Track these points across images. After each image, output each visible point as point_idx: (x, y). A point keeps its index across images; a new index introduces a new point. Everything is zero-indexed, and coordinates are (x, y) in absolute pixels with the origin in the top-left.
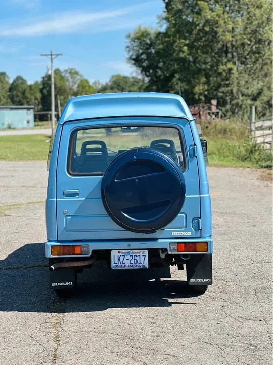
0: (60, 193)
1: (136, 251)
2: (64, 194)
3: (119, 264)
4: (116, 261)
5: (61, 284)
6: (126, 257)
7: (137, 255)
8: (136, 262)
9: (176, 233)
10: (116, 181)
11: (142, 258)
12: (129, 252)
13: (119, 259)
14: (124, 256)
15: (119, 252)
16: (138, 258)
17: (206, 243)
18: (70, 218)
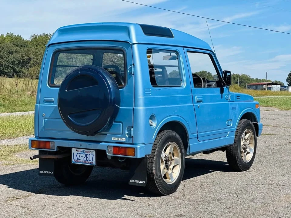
1: (88, 151)
2: (44, 101)
3: (77, 160)
4: (75, 158)
5: (46, 172)
6: (82, 155)
7: (89, 154)
8: (87, 160)
9: (115, 138)
10: (66, 91)
11: (91, 156)
12: (83, 151)
13: (76, 156)
14: (80, 154)
15: (77, 150)
16: (88, 156)
17: (134, 148)
18: (46, 120)
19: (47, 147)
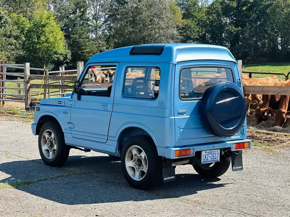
0: (176, 114)
1: (214, 151)
2: (178, 114)
3: (206, 160)
4: (204, 159)
5: (169, 178)
6: (209, 155)
7: (215, 153)
8: (214, 158)
11: (217, 154)
12: (210, 152)
13: (205, 157)
15: (206, 152)
16: (214, 155)
18: (182, 130)
19: (187, 154)
